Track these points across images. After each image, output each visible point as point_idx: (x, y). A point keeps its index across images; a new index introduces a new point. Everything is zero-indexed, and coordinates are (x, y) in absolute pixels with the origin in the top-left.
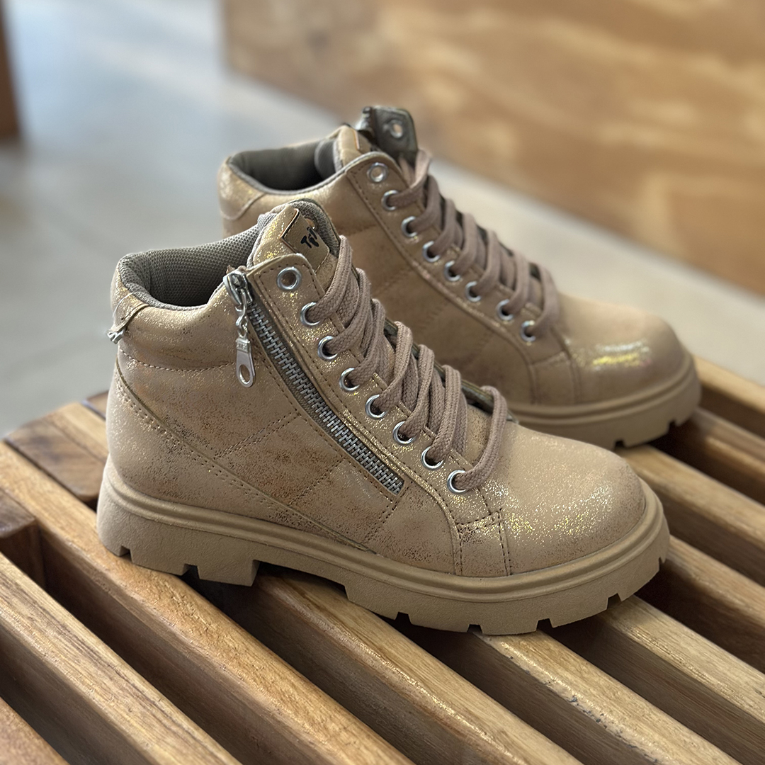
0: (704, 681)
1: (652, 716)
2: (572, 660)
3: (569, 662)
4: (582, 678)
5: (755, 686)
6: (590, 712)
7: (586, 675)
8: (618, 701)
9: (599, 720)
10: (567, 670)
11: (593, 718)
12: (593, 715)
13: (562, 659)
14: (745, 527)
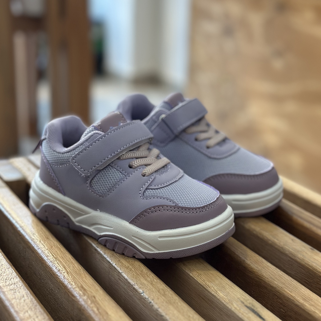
0: (217, 295)
1: (179, 304)
2: (151, 277)
3: (149, 277)
4: (152, 284)
5: (242, 300)
6: (148, 298)
7: (154, 283)
8: (164, 295)
9: (150, 303)
10: (146, 280)
11: (149, 301)
12: (149, 300)
13: (146, 276)
14: (276, 241)
